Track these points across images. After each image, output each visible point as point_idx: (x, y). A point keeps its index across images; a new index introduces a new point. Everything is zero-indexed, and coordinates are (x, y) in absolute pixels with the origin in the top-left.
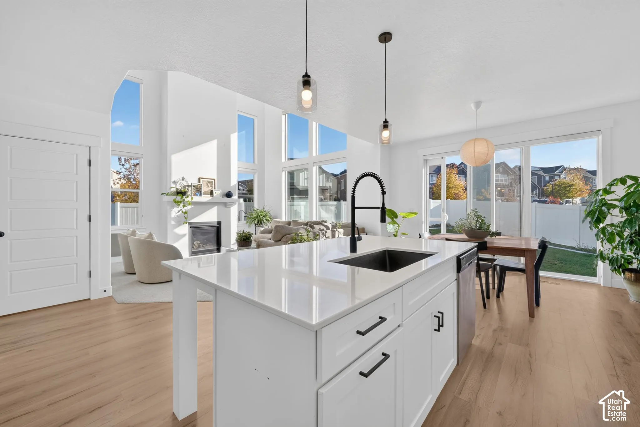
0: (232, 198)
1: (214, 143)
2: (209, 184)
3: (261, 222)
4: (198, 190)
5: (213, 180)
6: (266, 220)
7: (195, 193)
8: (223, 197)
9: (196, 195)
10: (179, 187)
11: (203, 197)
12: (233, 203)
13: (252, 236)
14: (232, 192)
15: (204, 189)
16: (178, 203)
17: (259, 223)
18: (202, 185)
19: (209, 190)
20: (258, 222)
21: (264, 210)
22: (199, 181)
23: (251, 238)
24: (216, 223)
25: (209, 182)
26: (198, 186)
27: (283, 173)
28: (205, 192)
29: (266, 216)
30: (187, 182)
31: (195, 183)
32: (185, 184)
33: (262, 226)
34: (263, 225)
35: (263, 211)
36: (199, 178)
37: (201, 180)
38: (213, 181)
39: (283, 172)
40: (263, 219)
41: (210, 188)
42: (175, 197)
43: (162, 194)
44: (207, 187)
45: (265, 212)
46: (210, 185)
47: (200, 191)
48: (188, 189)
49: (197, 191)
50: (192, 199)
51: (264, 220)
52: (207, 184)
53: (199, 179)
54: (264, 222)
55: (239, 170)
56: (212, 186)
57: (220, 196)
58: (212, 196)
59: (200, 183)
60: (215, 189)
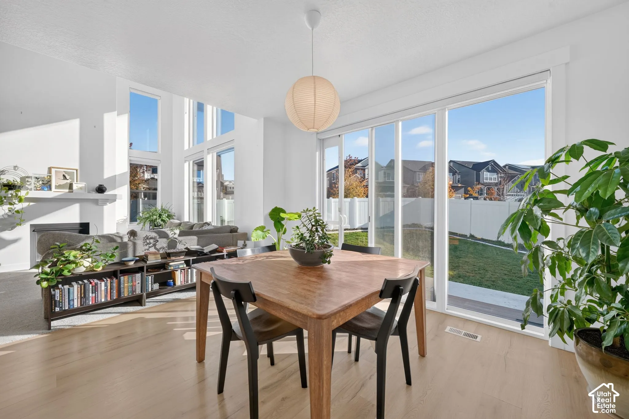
0: (105, 193)
1: (75, 123)
4: (46, 184)
5: (75, 171)
8: (90, 193)
9: (40, 189)
11: (54, 192)
14: (105, 186)
15: (57, 182)
18: (53, 176)
19: (67, 183)
22: (49, 172)
24: (79, 224)
25: (66, 172)
26: (47, 177)
27: (186, 165)
28: (59, 185)
31: (44, 173)
36: (50, 168)
37: (53, 171)
39: (186, 161)
41: (69, 181)
44: (64, 179)
46: (68, 177)
47: (50, 185)
49: (43, 184)
50: (28, 193)
52: (64, 175)
53: (50, 169)
55: (131, 159)
56: (72, 178)
57: (85, 191)
58: (71, 191)
59: (50, 174)
60: (77, 182)
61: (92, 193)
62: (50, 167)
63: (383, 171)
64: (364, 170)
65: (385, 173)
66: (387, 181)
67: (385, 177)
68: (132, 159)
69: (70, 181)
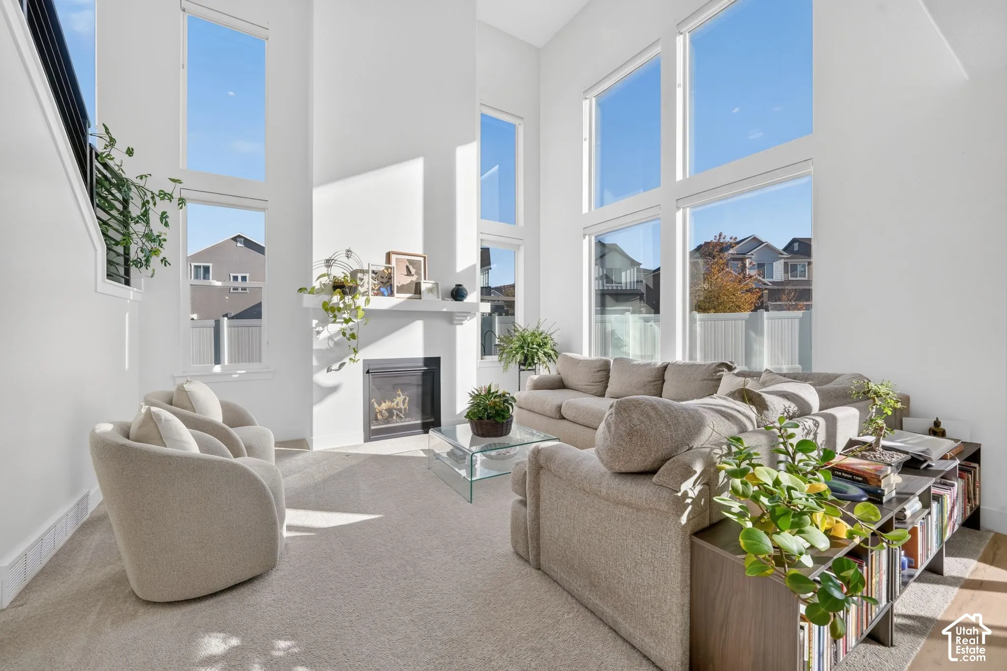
0: (465, 301)
2: (411, 268)
3: (533, 359)
4: (385, 284)
5: (422, 259)
6: (545, 353)
7: (379, 289)
8: (443, 299)
9: (379, 293)
10: (338, 272)
11: (397, 298)
12: (467, 314)
13: (511, 404)
14: (465, 286)
15: (400, 279)
16: (331, 311)
17: (528, 362)
18: (394, 268)
19: (412, 281)
20: (526, 359)
21: (540, 330)
22: (388, 260)
23: (508, 409)
24: (422, 361)
25: (410, 261)
26: (385, 271)
28: (403, 285)
29: (545, 344)
30: (359, 262)
31: (380, 264)
32: (356, 267)
33: (534, 367)
34: (537, 365)
35: (536, 332)
36: (389, 253)
37: (394, 257)
38: (421, 261)
39: (584, 238)
40: (537, 353)
41: (414, 278)
42: (325, 298)
43: (301, 290)
44: (407, 275)
45: (541, 334)
46: (413, 271)
47: (391, 285)
48: (362, 280)
49: (382, 282)
50: (368, 301)
51: (540, 354)
52: (407, 267)
53: (388, 255)
54: (539, 359)
55: (483, 238)
56: (418, 273)
57: (438, 298)
58: (418, 296)
59: (390, 264)
60: (425, 279)
61: (447, 300)
62: (388, 251)
63: (782, 261)
64: (743, 260)
65: (786, 264)
66: (790, 279)
67: (786, 272)
68: (485, 237)
69: (416, 278)
